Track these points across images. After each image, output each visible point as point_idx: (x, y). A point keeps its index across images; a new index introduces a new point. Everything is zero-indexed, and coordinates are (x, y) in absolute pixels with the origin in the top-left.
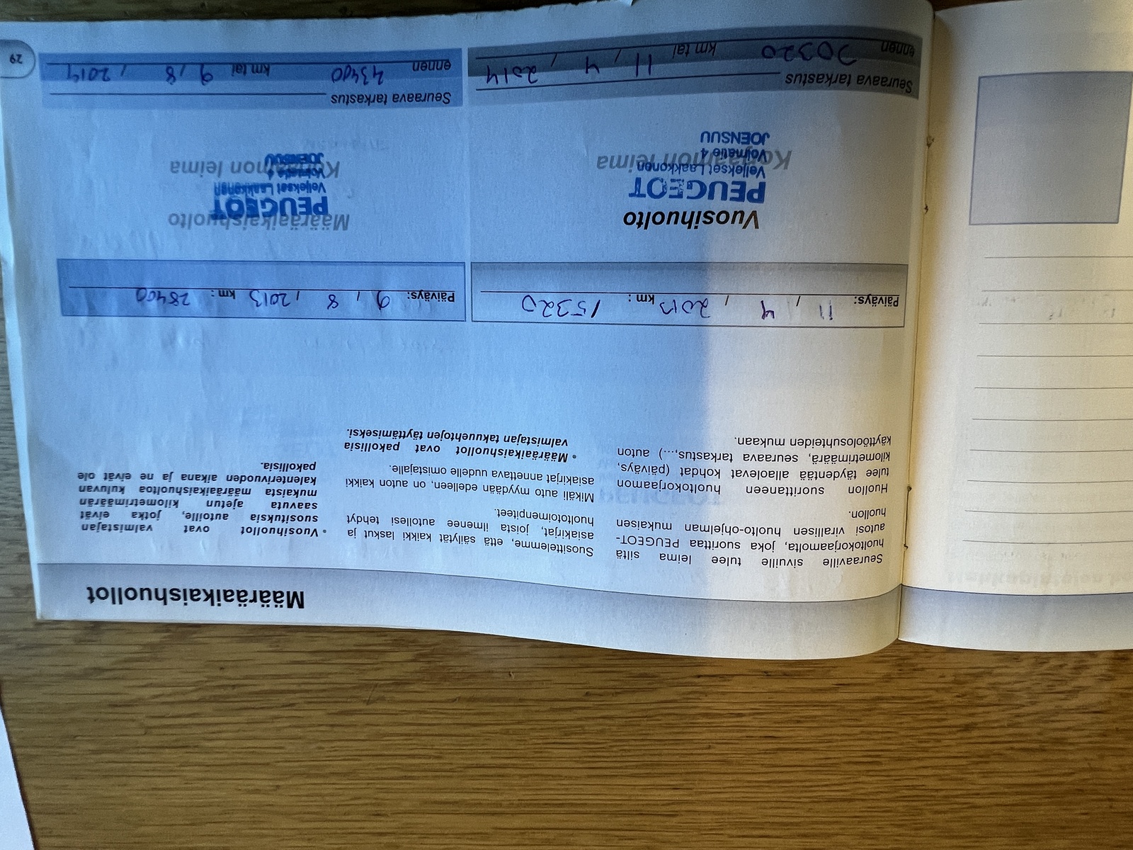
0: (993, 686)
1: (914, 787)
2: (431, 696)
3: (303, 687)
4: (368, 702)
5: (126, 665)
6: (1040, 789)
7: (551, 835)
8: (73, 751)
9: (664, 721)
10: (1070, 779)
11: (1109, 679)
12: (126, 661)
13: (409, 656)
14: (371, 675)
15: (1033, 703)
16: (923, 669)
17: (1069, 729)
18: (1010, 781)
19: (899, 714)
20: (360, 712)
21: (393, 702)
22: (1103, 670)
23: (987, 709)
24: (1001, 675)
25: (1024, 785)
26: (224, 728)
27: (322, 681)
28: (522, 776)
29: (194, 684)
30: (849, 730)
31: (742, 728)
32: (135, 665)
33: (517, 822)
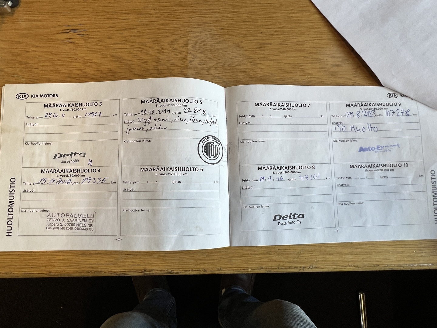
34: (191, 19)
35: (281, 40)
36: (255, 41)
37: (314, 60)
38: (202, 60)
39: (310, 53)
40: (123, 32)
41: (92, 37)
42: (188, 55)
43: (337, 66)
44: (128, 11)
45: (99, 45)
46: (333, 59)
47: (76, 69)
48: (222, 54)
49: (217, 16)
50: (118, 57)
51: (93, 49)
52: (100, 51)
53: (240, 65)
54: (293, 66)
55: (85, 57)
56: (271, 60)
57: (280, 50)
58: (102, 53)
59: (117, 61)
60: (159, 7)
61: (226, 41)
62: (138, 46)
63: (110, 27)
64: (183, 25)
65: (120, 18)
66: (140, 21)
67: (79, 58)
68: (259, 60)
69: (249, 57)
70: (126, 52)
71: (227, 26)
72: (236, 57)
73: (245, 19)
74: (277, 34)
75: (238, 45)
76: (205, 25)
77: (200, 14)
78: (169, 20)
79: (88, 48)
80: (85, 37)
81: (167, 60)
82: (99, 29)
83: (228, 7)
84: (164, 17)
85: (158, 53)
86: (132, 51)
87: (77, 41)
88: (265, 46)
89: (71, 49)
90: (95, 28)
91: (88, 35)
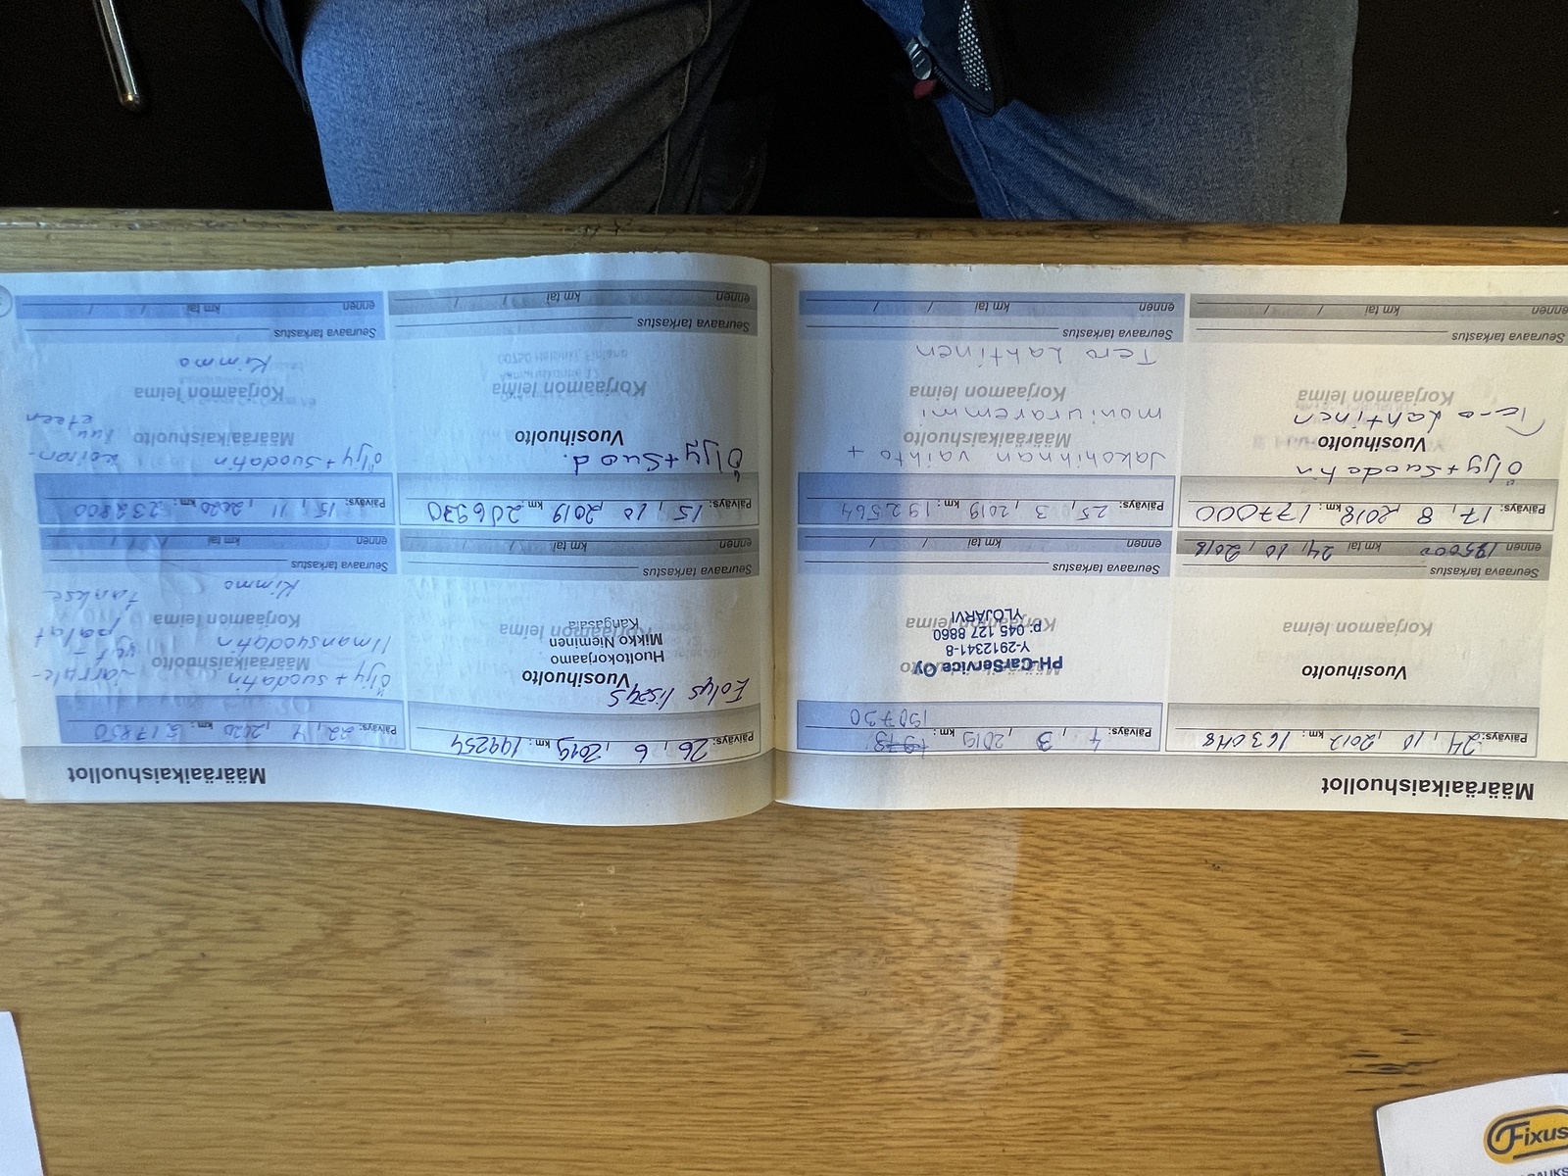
0: (902, 1044)
1: (836, 1130)
2: (413, 1038)
3: (299, 1027)
4: (358, 1042)
5: (138, 1003)
6: (944, 1134)
7: (518, 1164)
8: (85, 1079)
9: (620, 1065)
10: (968, 1126)
11: (1000, 1041)
12: (137, 999)
13: (396, 1002)
14: (362, 1018)
15: (936, 1060)
16: (842, 1028)
17: (966, 1083)
18: (919, 1126)
19: (822, 1065)
20: (350, 1051)
21: (380, 1041)
22: (993, 1033)
23: (896, 1064)
24: (908, 1034)
25: (932, 1130)
26: (227, 1061)
27: (318, 1021)
28: (494, 1112)
29: (200, 1021)
30: (779, 1079)
31: (687, 1074)
32: (145, 1002)
33: (489, 1152)
34: (988, 1114)
35: (672, 1043)
36: (762, 1037)
37: (552, 973)
38: (956, 971)
39: (567, 996)
40: (1225, 1067)
41: (1331, 1050)
42: (1003, 990)
43: (469, 953)
44: (1205, 1139)
45: (1307, 1020)
46: (484, 975)
47: (1390, 941)
48: (883, 995)
49: (896, 1126)
50: (1245, 980)
51: (1329, 1006)
52: (1306, 1002)
53: (822, 956)
54: (629, 950)
55: (1357, 981)
56: (712, 972)
57: (674, 1007)
58: (1301, 995)
59: (1248, 967)
60: (1099, 1153)
61: (867, 1036)
62: (1176, 1018)
63: (1269, 1083)
64: (1017, 1092)
65: (1233, 1115)
66: (1166, 1105)
67: (1380, 977)
68: (755, 972)
69: (790, 981)
70: (1218, 997)
71: (862, 1092)
72: (836, 982)
73: (797, 1116)
74: (685, 1062)
75: (826, 1024)
76: (940, 1092)
77: (957, 1130)
78: (1064, 1108)
79: (1346, 1012)
80: (1354, 1047)
81: (1077, 970)
82: (1306, 1075)
83: (857, 1155)
84: (1079, 1120)
85: (1109, 997)
86: (1197, 1000)
87: (1381, 1033)
88: (730, 1020)
89: (1402, 1007)
90: (1319, 1078)
91: (1345, 1057)
